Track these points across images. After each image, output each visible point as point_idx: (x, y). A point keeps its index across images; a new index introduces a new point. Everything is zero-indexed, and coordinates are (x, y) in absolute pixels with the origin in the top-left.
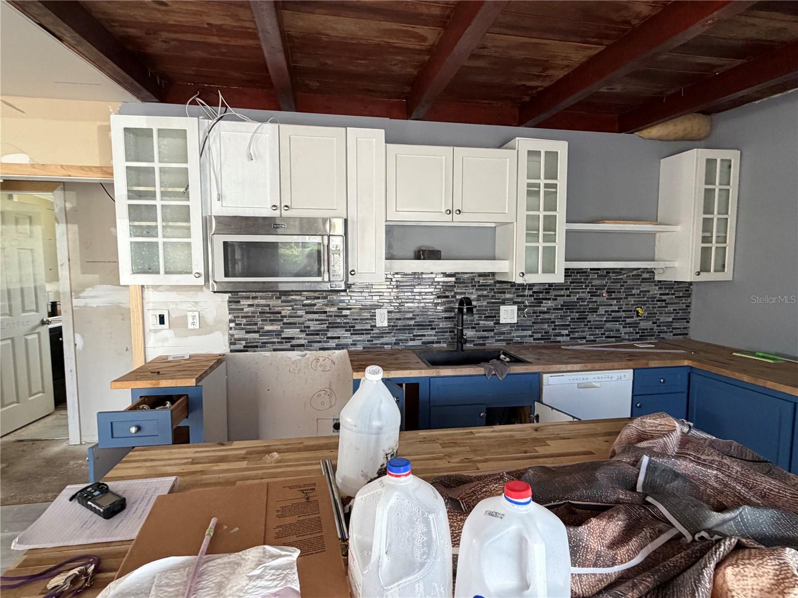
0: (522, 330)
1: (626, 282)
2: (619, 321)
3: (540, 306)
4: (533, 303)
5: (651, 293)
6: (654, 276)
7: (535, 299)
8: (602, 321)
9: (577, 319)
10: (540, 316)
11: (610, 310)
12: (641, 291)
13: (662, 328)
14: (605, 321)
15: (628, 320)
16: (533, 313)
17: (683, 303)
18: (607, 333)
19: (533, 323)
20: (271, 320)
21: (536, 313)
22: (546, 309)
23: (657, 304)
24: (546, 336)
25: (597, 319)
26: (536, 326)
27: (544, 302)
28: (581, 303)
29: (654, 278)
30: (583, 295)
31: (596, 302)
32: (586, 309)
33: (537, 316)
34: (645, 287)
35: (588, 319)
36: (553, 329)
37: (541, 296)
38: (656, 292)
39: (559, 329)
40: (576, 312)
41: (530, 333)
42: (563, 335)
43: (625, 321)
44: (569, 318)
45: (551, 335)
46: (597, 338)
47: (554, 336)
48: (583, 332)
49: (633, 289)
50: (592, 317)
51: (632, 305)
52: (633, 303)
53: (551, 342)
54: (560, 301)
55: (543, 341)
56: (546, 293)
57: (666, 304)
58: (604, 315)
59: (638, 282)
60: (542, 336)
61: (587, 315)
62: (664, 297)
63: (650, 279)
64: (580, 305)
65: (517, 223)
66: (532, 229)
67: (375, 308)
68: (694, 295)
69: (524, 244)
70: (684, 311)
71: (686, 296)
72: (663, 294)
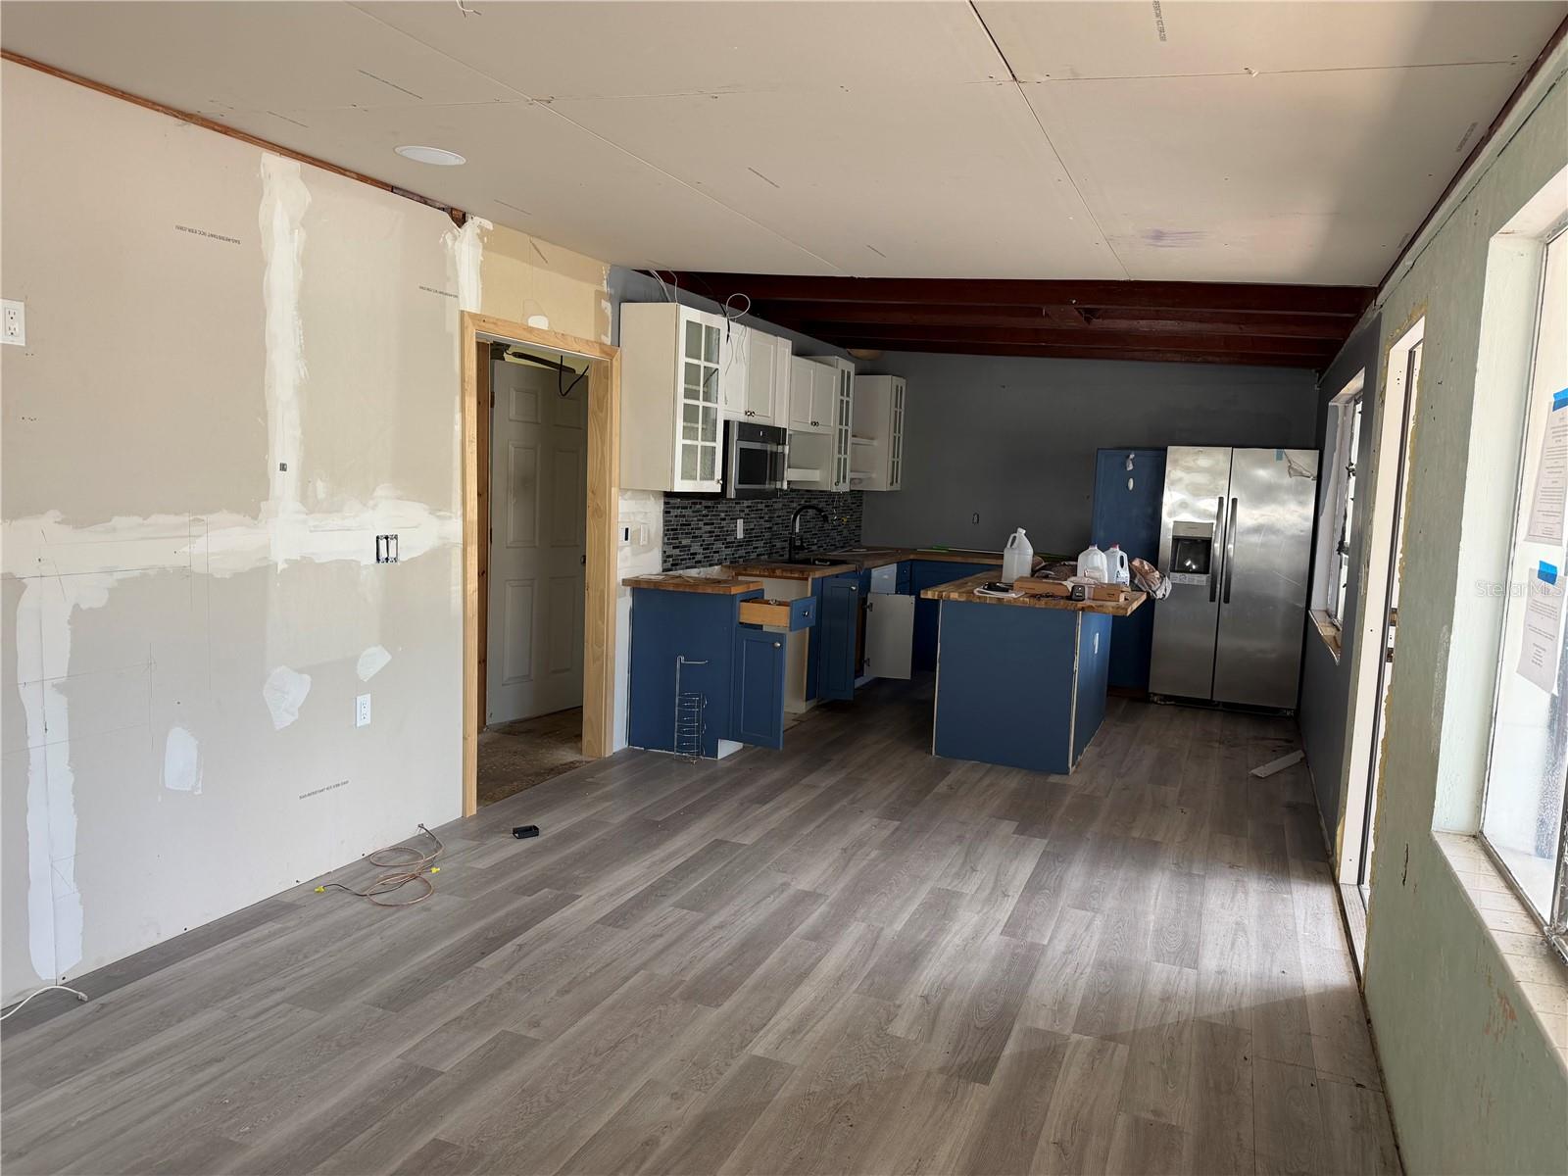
13: (851, 535)
14: (831, 530)
17: (859, 511)
18: (831, 541)
51: (841, 514)
52: (841, 511)
57: (853, 512)
62: (852, 506)
65: (834, 436)
66: (840, 442)
67: (737, 519)
68: (864, 505)
69: (837, 456)
70: (859, 519)
71: (860, 505)
72: (853, 503)
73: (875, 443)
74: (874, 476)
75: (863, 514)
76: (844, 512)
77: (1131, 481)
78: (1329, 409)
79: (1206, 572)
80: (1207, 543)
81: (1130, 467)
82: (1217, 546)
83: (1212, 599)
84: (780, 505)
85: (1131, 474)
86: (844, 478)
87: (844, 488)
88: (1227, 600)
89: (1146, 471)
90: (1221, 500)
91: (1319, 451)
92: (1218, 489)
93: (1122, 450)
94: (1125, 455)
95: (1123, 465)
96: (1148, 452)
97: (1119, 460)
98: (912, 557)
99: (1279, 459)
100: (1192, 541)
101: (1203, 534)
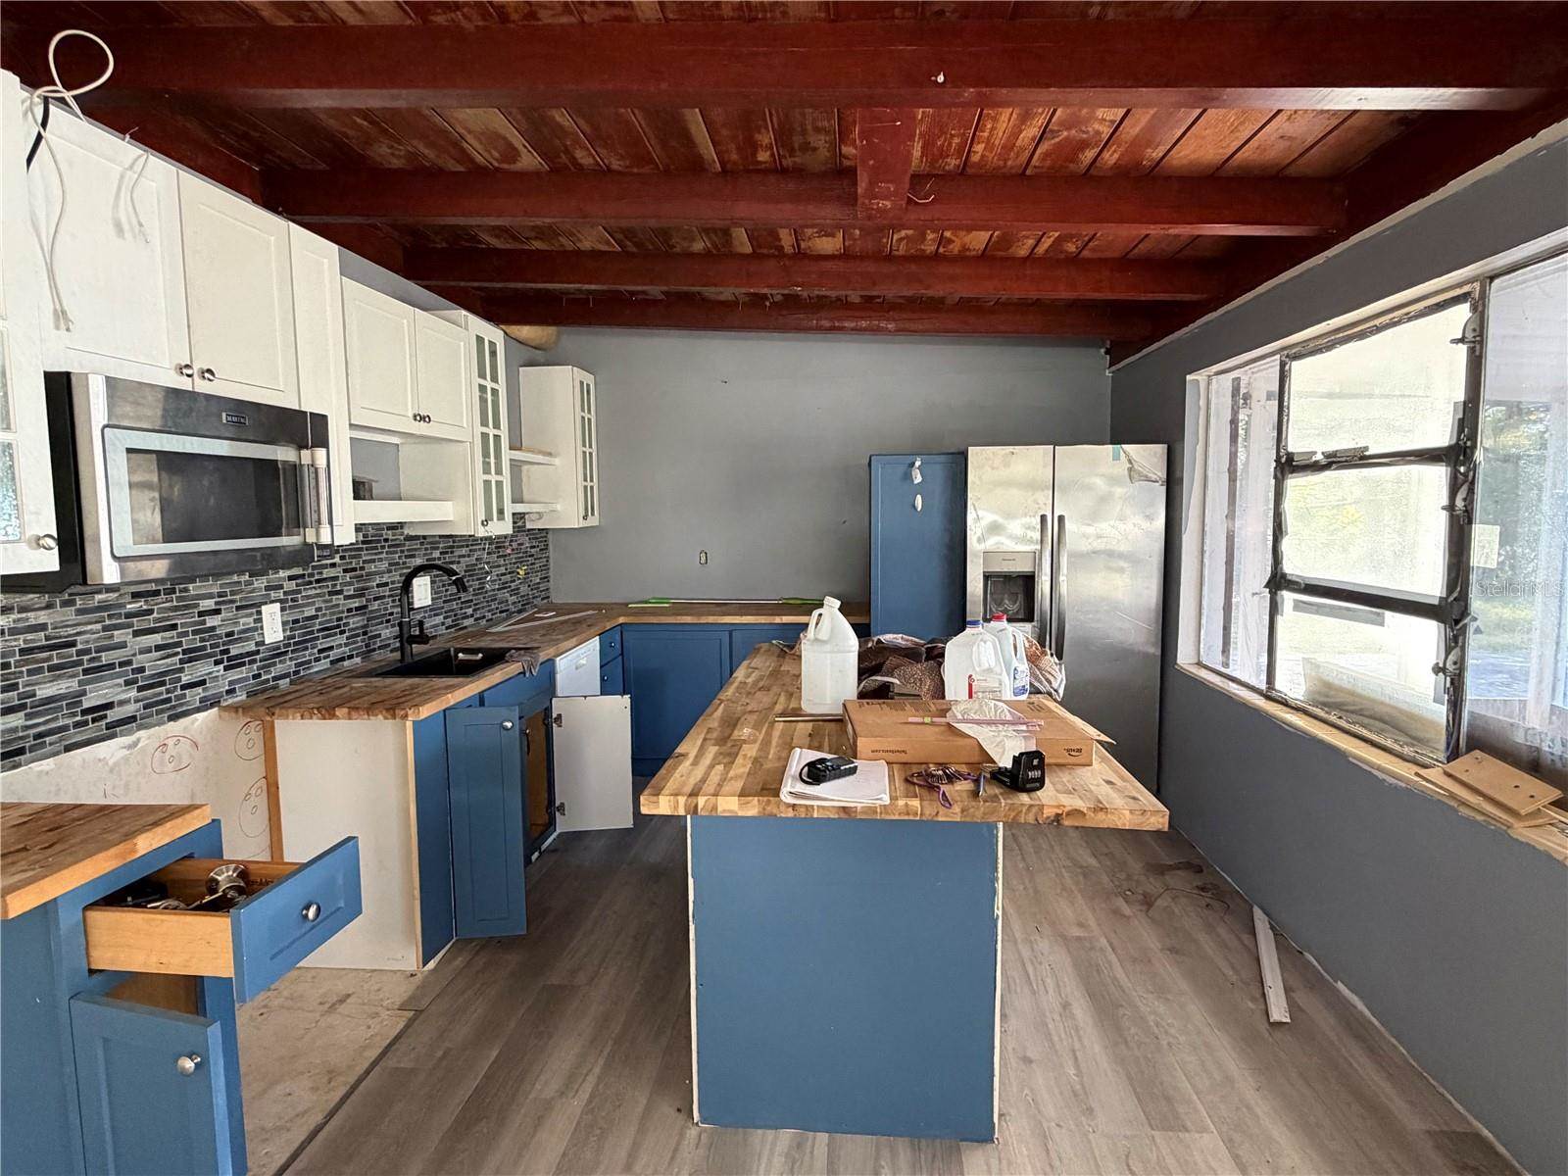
0: (435, 615)
2: (507, 588)
8: (495, 590)
12: (519, 544)
13: (535, 591)
15: (513, 586)
17: (545, 557)
20: (51, 669)
23: (530, 560)
24: (456, 620)
34: (521, 538)
36: (460, 609)
38: (528, 545)
45: (459, 619)
51: (514, 563)
52: (514, 561)
54: (463, 564)
56: (451, 553)
57: (535, 559)
58: (496, 580)
60: (452, 621)
65: (472, 443)
66: (486, 454)
67: (260, 605)
68: (551, 547)
69: (481, 477)
70: (546, 567)
71: (546, 548)
72: (532, 547)
73: (557, 461)
74: (559, 507)
75: (551, 561)
76: (520, 562)
77: (919, 497)
78: (1188, 386)
79: (1029, 618)
80: (1028, 581)
81: (918, 479)
82: (1043, 585)
84: (384, 566)
85: (920, 489)
86: (501, 512)
87: (503, 528)
88: (1060, 656)
89: (938, 486)
90: (1043, 518)
91: (1166, 446)
92: (1038, 504)
93: (905, 455)
94: (909, 462)
95: (908, 477)
96: (942, 458)
97: (902, 469)
98: (622, 620)
99: (1116, 458)
100: (1008, 578)
101: (1024, 567)
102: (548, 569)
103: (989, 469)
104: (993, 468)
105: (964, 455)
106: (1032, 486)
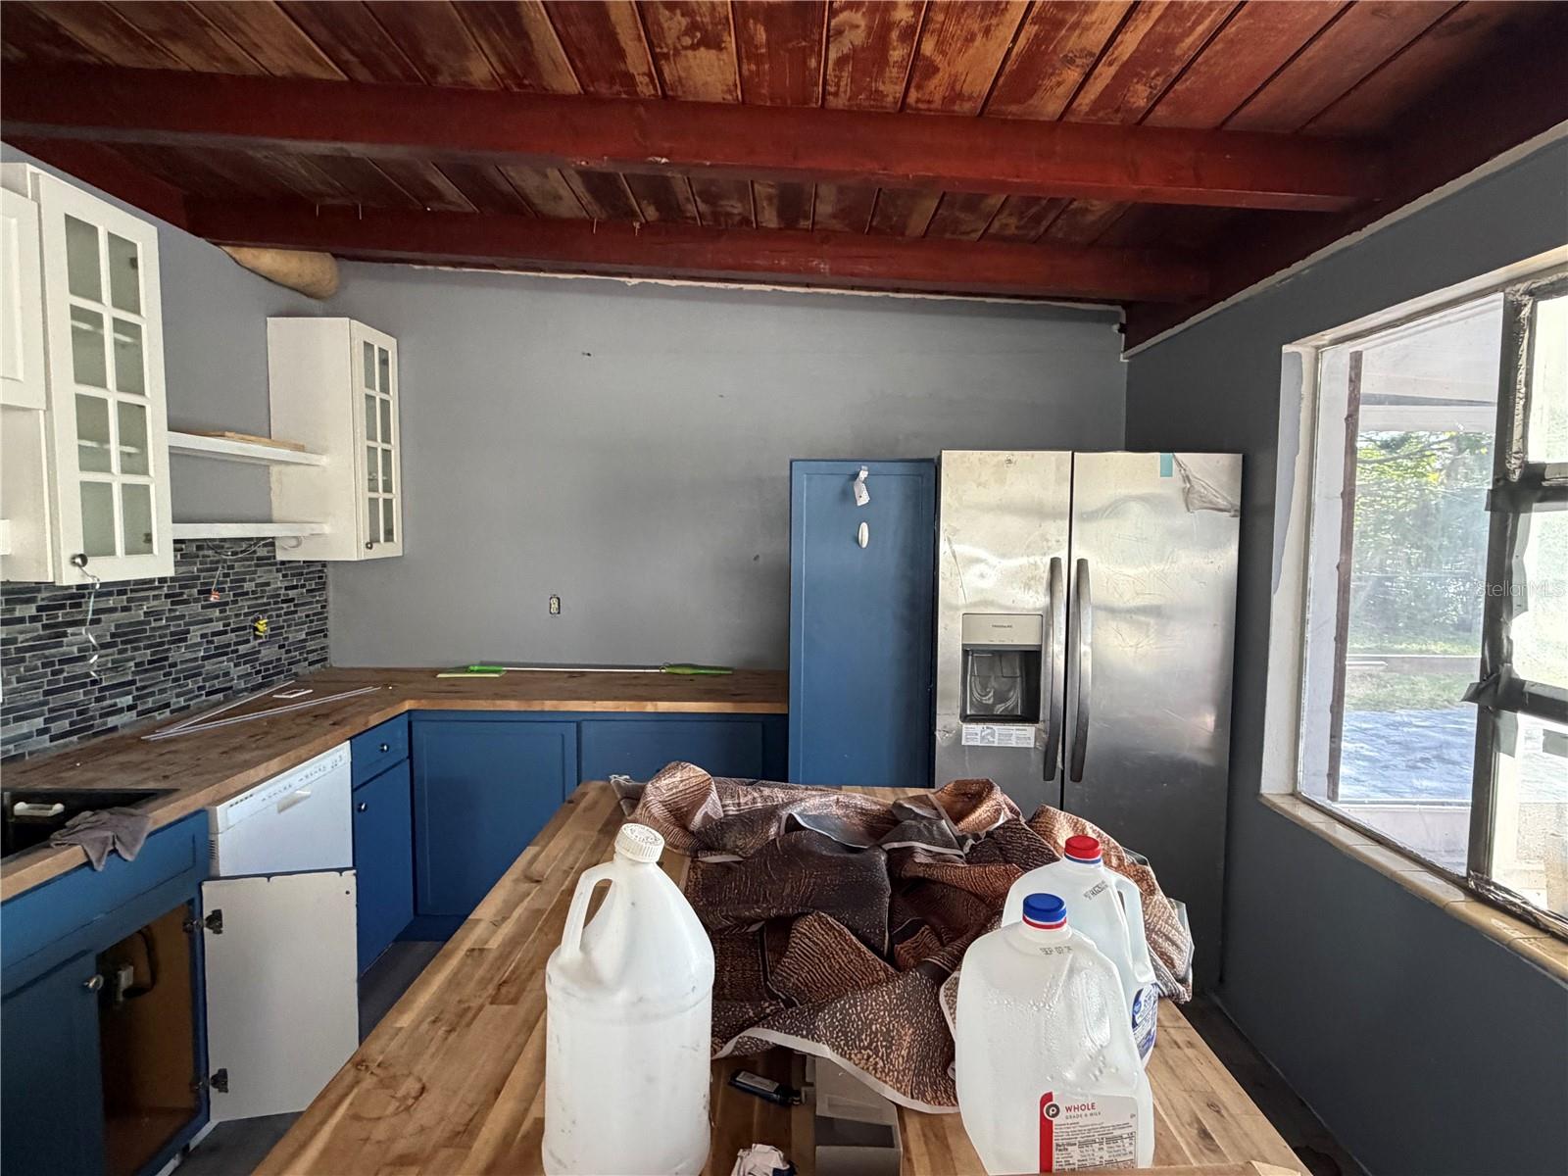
0: (17, 720)
1: (231, 567)
2: (226, 654)
3: (60, 645)
4: (40, 638)
5: (272, 586)
6: (274, 551)
7: (45, 627)
8: (196, 659)
9: (150, 662)
10: (61, 671)
11: (209, 631)
12: (257, 585)
13: (293, 654)
14: (204, 658)
15: (243, 649)
16: (44, 665)
17: (318, 602)
18: (207, 684)
19: (47, 693)
21: (52, 664)
22: (75, 649)
23: (283, 608)
24: (83, 720)
25: (189, 656)
26: (55, 701)
27: (70, 630)
28: (153, 625)
29: (274, 557)
30: (156, 603)
31: (182, 617)
32: (165, 636)
33: (54, 673)
34: (263, 575)
35: (171, 660)
36: (98, 700)
37: (60, 616)
38: (279, 585)
39: (112, 697)
40: (147, 647)
41: (39, 722)
42: (121, 710)
43: (237, 651)
44: (132, 664)
45: (93, 718)
46: (191, 699)
47: (102, 716)
48: (163, 691)
49: (244, 580)
50: (178, 654)
51: (246, 615)
52: (246, 610)
53: (96, 735)
54: (109, 623)
55: (75, 738)
56: (72, 606)
57: (295, 606)
58: (199, 644)
59: (250, 566)
60: (72, 724)
61: (169, 650)
62: (292, 593)
63: (268, 558)
64: (153, 629)
68: (331, 587)
71: (322, 589)
72: (289, 588)
73: (324, 460)
74: (327, 529)
75: (331, 607)
77: (864, 527)
79: (1032, 718)
80: (1031, 660)
81: (863, 498)
82: (1053, 667)
83: (1049, 774)
85: (864, 514)
88: (1077, 777)
89: (894, 507)
90: (1055, 564)
91: (1240, 456)
92: (1047, 541)
93: (842, 465)
94: (851, 472)
95: (848, 495)
96: (899, 468)
97: (837, 483)
98: (408, 705)
99: (1167, 472)
100: (998, 654)
101: (1027, 638)
102: (326, 618)
103: (974, 486)
104: (979, 485)
105: (936, 465)
106: (1039, 512)
